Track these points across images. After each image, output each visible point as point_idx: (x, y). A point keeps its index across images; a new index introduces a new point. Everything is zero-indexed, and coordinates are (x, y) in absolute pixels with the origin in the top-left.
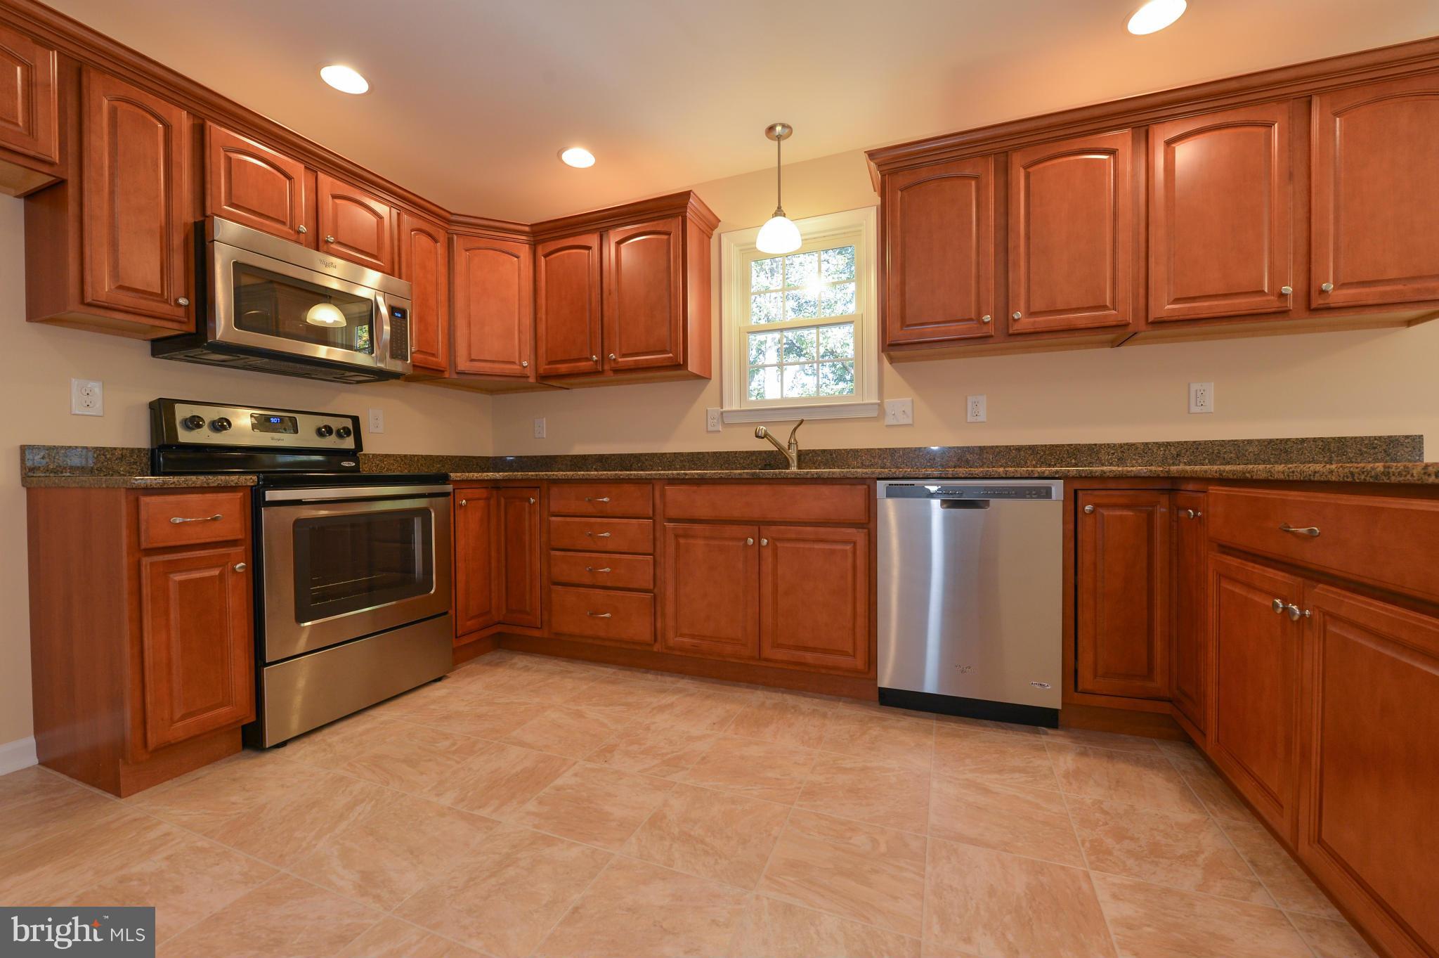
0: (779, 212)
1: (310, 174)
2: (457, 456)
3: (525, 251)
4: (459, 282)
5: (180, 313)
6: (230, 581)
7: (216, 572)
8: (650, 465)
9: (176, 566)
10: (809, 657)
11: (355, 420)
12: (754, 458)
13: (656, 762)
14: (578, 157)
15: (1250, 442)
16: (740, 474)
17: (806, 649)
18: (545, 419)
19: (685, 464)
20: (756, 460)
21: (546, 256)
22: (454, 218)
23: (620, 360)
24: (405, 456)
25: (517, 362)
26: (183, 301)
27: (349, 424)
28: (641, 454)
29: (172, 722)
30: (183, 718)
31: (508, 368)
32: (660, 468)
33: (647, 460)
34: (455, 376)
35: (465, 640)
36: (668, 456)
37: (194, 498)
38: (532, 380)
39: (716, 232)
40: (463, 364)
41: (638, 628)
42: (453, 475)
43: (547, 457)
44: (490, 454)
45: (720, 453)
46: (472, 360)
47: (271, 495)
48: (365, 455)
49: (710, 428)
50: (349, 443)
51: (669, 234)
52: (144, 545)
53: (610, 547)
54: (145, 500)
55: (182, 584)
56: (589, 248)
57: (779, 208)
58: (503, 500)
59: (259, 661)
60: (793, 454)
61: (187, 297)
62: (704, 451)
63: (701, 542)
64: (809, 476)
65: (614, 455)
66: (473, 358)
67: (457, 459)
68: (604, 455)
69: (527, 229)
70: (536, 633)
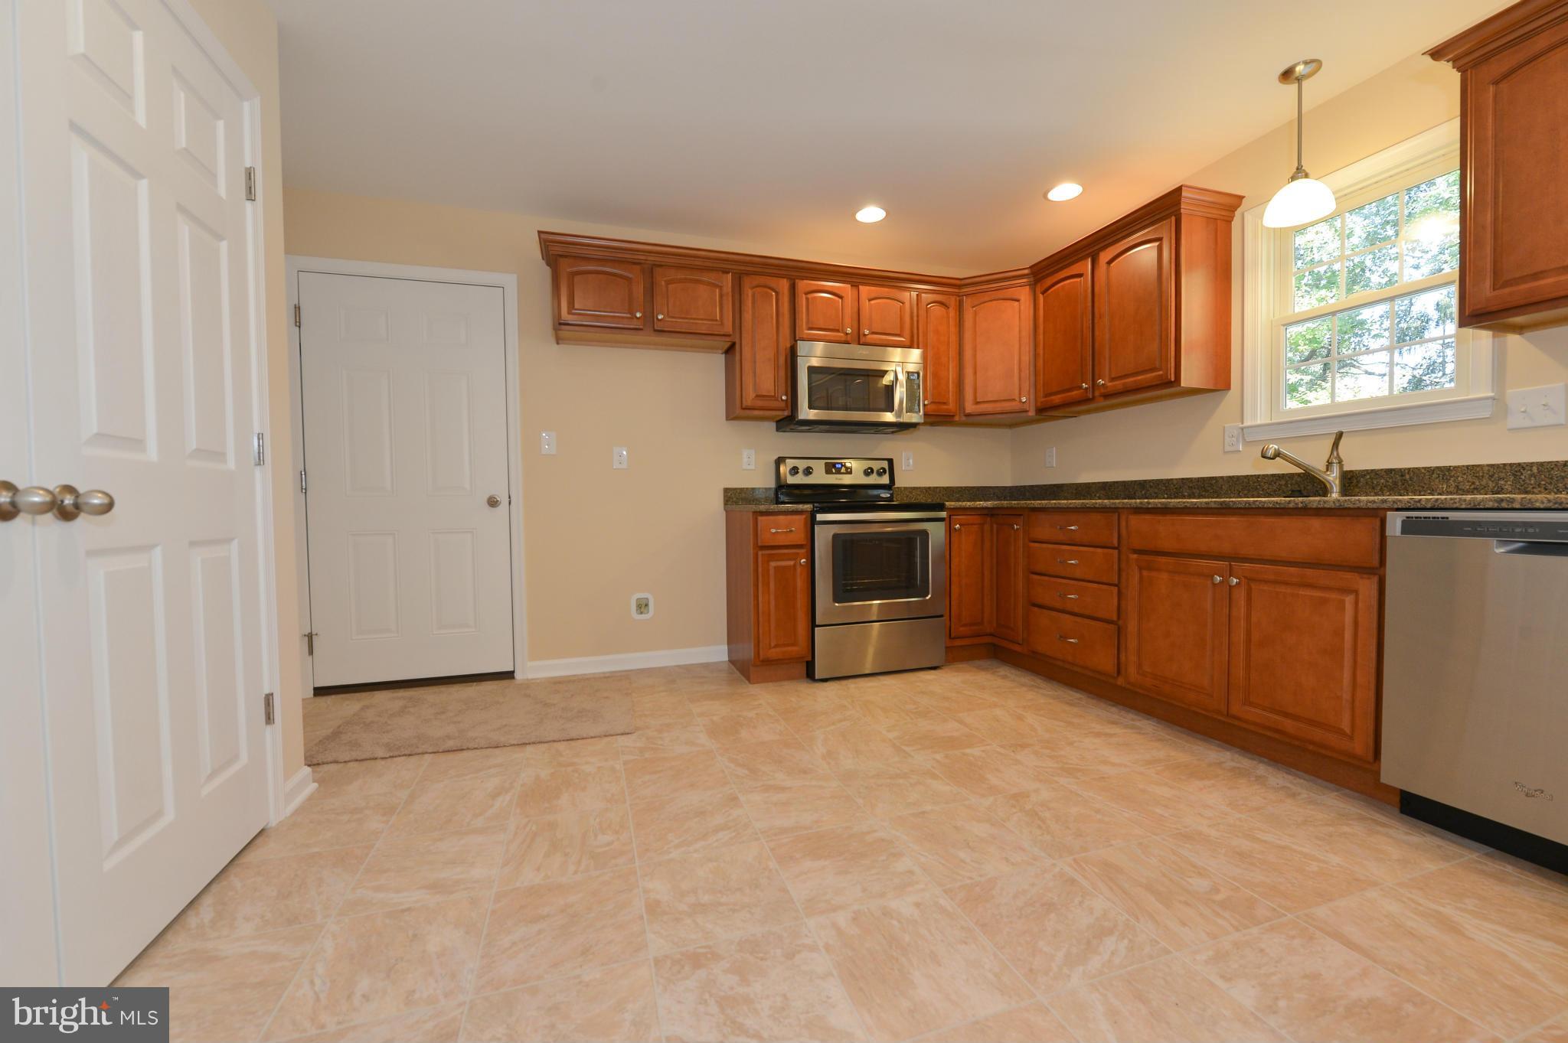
0: (1300, 173)
1: (855, 289)
2: (974, 487)
3: (1024, 294)
4: (968, 335)
5: (783, 405)
6: (799, 570)
7: (792, 563)
8: (1155, 493)
9: (772, 558)
10: (1289, 725)
11: (890, 461)
12: (1283, 482)
13: (1056, 765)
14: (1065, 191)
16: (1206, 503)
17: (1286, 715)
18: (1054, 448)
19: (1194, 491)
20: (1286, 485)
21: (1043, 293)
22: (963, 282)
23: (1109, 384)
24: (929, 488)
25: (1017, 399)
26: (784, 398)
27: (885, 464)
28: (1145, 481)
29: (770, 648)
30: (776, 646)
31: (1007, 406)
32: (1166, 496)
33: (1151, 487)
34: (964, 418)
35: (958, 643)
36: (1175, 482)
37: (781, 518)
38: (1032, 413)
39: (1238, 213)
40: (970, 407)
41: (1103, 660)
42: (947, 504)
43: (1055, 485)
44: (1009, 484)
45: (1238, 477)
46: (978, 403)
47: (820, 517)
48: (898, 488)
49: (1228, 448)
50: (885, 480)
51: (1160, 239)
52: (760, 544)
53: (1078, 575)
54: (760, 518)
55: (776, 568)
56: (1080, 275)
57: (1299, 169)
58: (995, 526)
59: (813, 625)
60: (1333, 478)
61: (786, 395)
62: (1217, 475)
63: (1165, 576)
64: (1291, 506)
65: (1117, 482)
66: (978, 400)
67: (975, 490)
68: (1107, 482)
69: (1026, 272)
70: (1017, 648)
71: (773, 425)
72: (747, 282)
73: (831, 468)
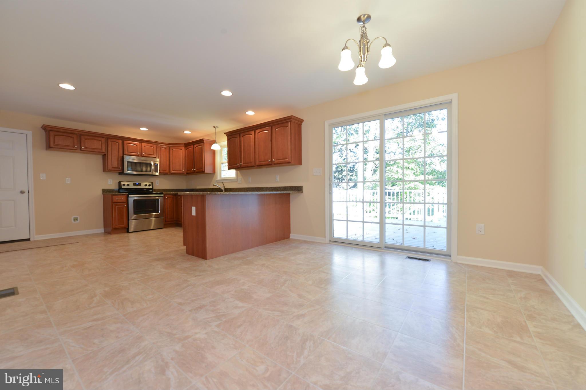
1: (141, 144)
3: (183, 149)
4: (171, 156)
5: (120, 170)
6: (124, 208)
7: (122, 206)
9: (116, 205)
14: (187, 132)
15: (281, 187)
21: (187, 150)
22: (170, 144)
23: (196, 170)
25: (182, 170)
26: (120, 168)
27: (151, 184)
29: (116, 225)
30: (118, 225)
31: (180, 172)
34: (170, 174)
35: (167, 223)
37: (119, 196)
38: (185, 174)
40: (172, 172)
42: (164, 193)
47: (130, 196)
48: (155, 189)
50: (151, 187)
51: (201, 146)
52: (113, 202)
54: (113, 196)
55: (118, 208)
56: (192, 148)
57: (215, 141)
58: (176, 197)
59: (128, 220)
60: (223, 189)
61: (121, 167)
66: (174, 170)
69: (183, 144)
71: (118, 174)
72: (109, 141)
73: (135, 184)
